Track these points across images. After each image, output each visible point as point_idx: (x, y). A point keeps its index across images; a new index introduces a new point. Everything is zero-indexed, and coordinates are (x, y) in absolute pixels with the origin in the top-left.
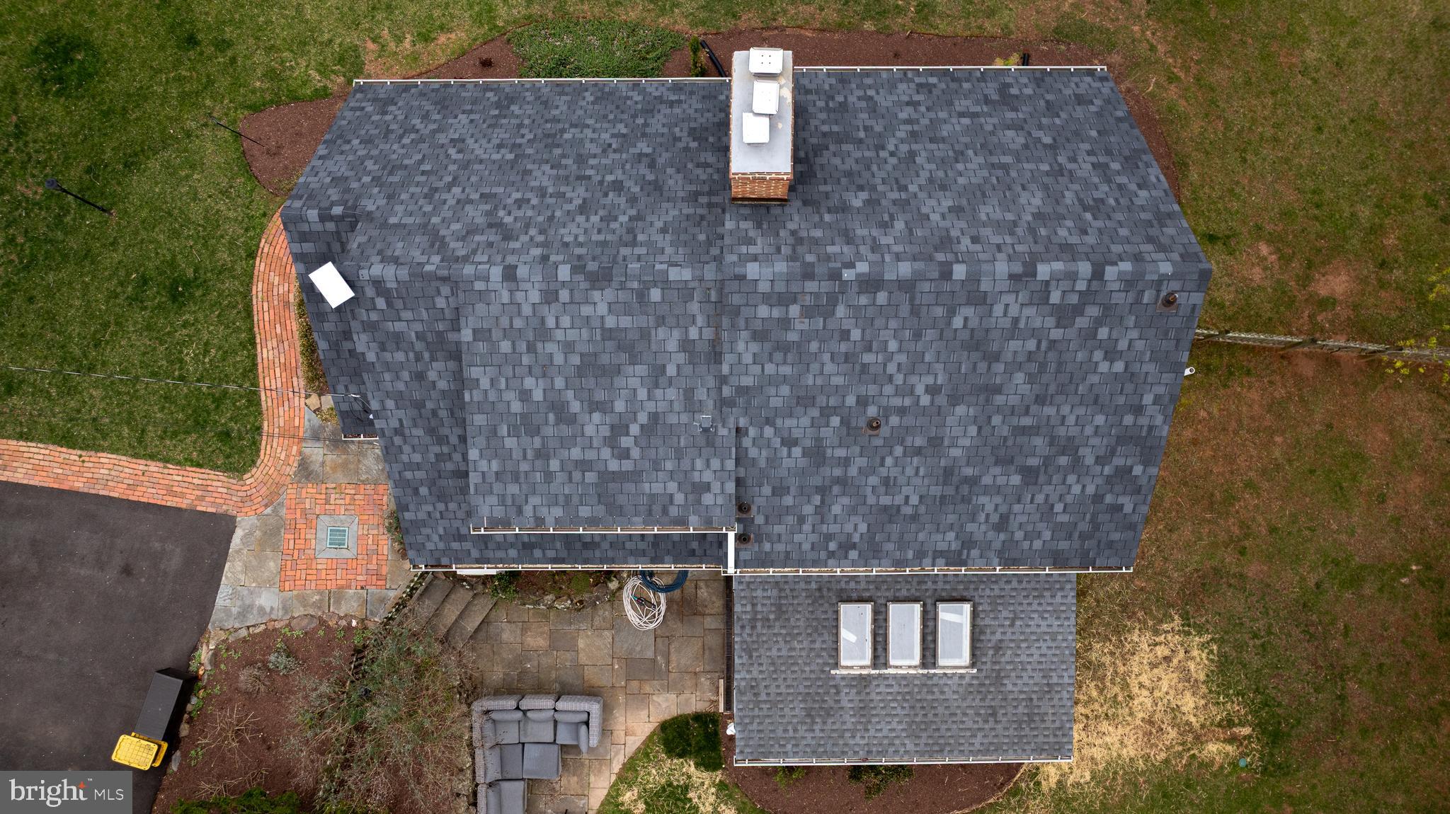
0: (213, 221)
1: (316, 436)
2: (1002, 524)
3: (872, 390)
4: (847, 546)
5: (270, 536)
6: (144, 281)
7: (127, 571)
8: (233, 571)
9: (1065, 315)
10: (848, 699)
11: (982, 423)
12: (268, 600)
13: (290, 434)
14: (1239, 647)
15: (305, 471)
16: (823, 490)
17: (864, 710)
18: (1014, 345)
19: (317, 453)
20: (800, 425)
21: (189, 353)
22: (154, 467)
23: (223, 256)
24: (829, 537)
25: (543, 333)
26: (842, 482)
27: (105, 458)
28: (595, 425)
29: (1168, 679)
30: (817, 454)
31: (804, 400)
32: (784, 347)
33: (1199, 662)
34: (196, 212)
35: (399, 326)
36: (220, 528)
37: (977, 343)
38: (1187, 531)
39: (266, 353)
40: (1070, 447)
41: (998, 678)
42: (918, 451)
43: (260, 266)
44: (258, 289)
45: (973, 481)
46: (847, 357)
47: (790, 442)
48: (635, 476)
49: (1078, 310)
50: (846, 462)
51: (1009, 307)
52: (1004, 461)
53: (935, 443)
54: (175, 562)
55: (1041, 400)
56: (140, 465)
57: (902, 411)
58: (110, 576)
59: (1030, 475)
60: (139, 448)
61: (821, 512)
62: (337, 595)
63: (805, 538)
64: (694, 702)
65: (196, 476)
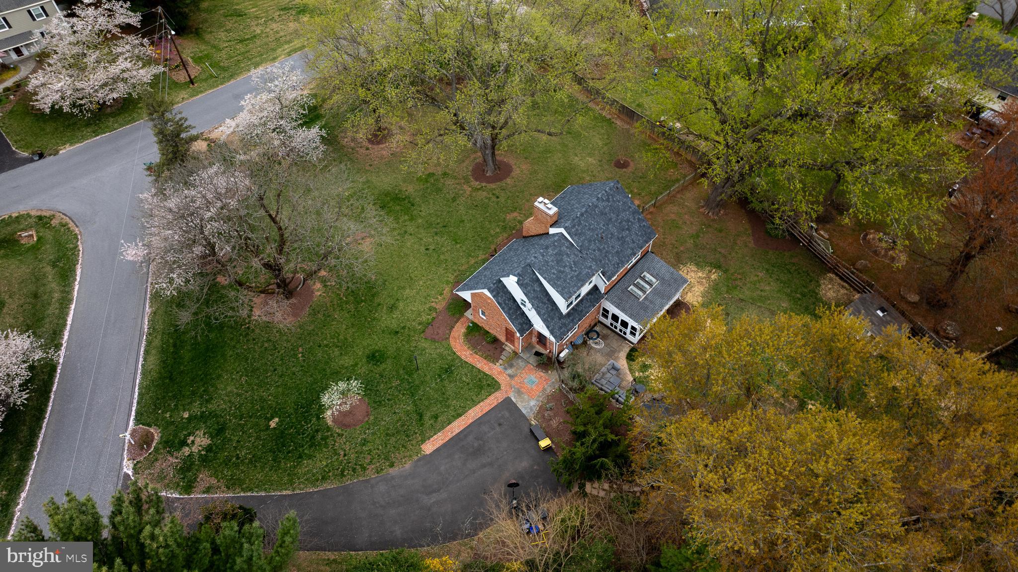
0: (441, 356)
1: (506, 369)
2: (633, 241)
3: (596, 232)
4: (618, 264)
5: (519, 393)
6: (440, 376)
7: (500, 425)
8: (519, 405)
9: (608, 200)
10: (647, 303)
11: (614, 226)
12: (532, 403)
13: (500, 373)
14: (696, 260)
15: (511, 376)
16: (606, 256)
17: (651, 302)
18: (607, 210)
19: (509, 371)
20: (593, 246)
21: (464, 379)
22: (481, 404)
23: (449, 358)
24: (614, 265)
25: (547, 262)
26: (606, 252)
27: (470, 412)
28: (567, 270)
29: (693, 274)
30: (599, 250)
31: (590, 241)
32: (580, 234)
33: (694, 268)
34: (434, 356)
35: (526, 281)
36: (508, 401)
37: (602, 213)
38: (664, 252)
39: (479, 366)
40: (628, 220)
41: (663, 279)
42: (611, 238)
43: (458, 354)
44: (463, 357)
45: (622, 237)
46: (589, 229)
47: (594, 250)
48: (580, 273)
49: (609, 198)
50: (604, 248)
51: (601, 205)
52: (623, 230)
53: (612, 234)
54: (507, 414)
55: (618, 216)
56: (479, 406)
57: (603, 232)
58: (498, 429)
59: (628, 229)
60: (475, 403)
61: (609, 260)
62: (544, 390)
63: (611, 268)
64: (627, 349)
65: (492, 397)
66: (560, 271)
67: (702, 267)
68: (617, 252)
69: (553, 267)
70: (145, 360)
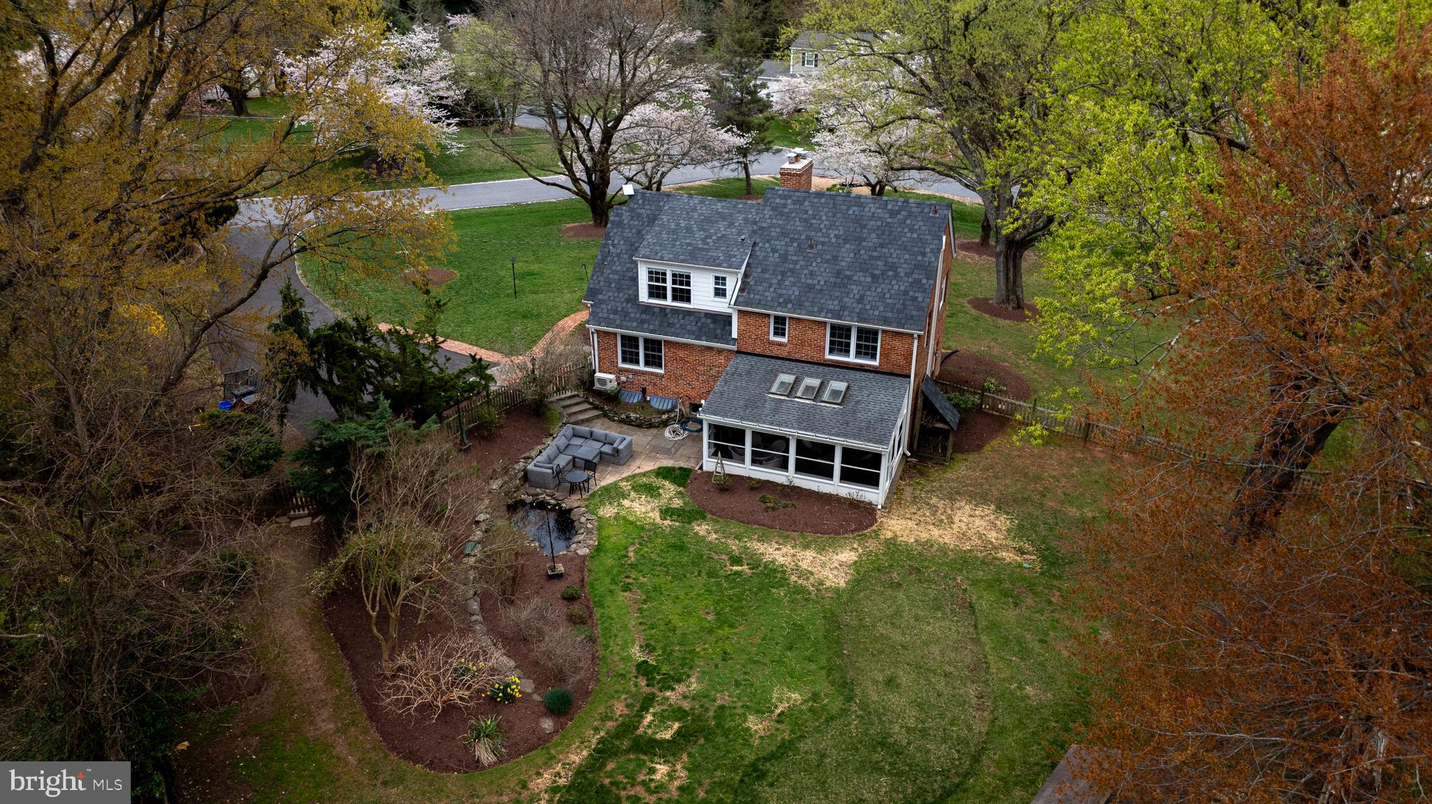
0: (555, 308)
2: (861, 300)
3: (813, 234)
4: (788, 301)
9: (893, 214)
10: (769, 405)
11: (856, 251)
16: (783, 274)
17: (776, 409)
18: (872, 223)
20: (779, 244)
22: (475, 347)
23: (554, 314)
24: (781, 295)
25: (694, 210)
26: (792, 271)
28: (701, 234)
30: (784, 258)
31: (784, 234)
32: (781, 214)
34: (551, 304)
35: (642, 211)
37: (858, 220)
40: (893, 267)
41: (854, 412)
42: (827, 261)
43: (566, 318)
44: (562, 322)
45: (849, 278)
46: (806, 221)
47: (774, 251)
48: (708, 250)
49: (899, 212)
50: (796, 262)
53: (835, 258)
55: (882, 246)
57: (823, 244)
59: (873, 276)
61: (780, 283)
63: (769, 295)
68: (810, 287)
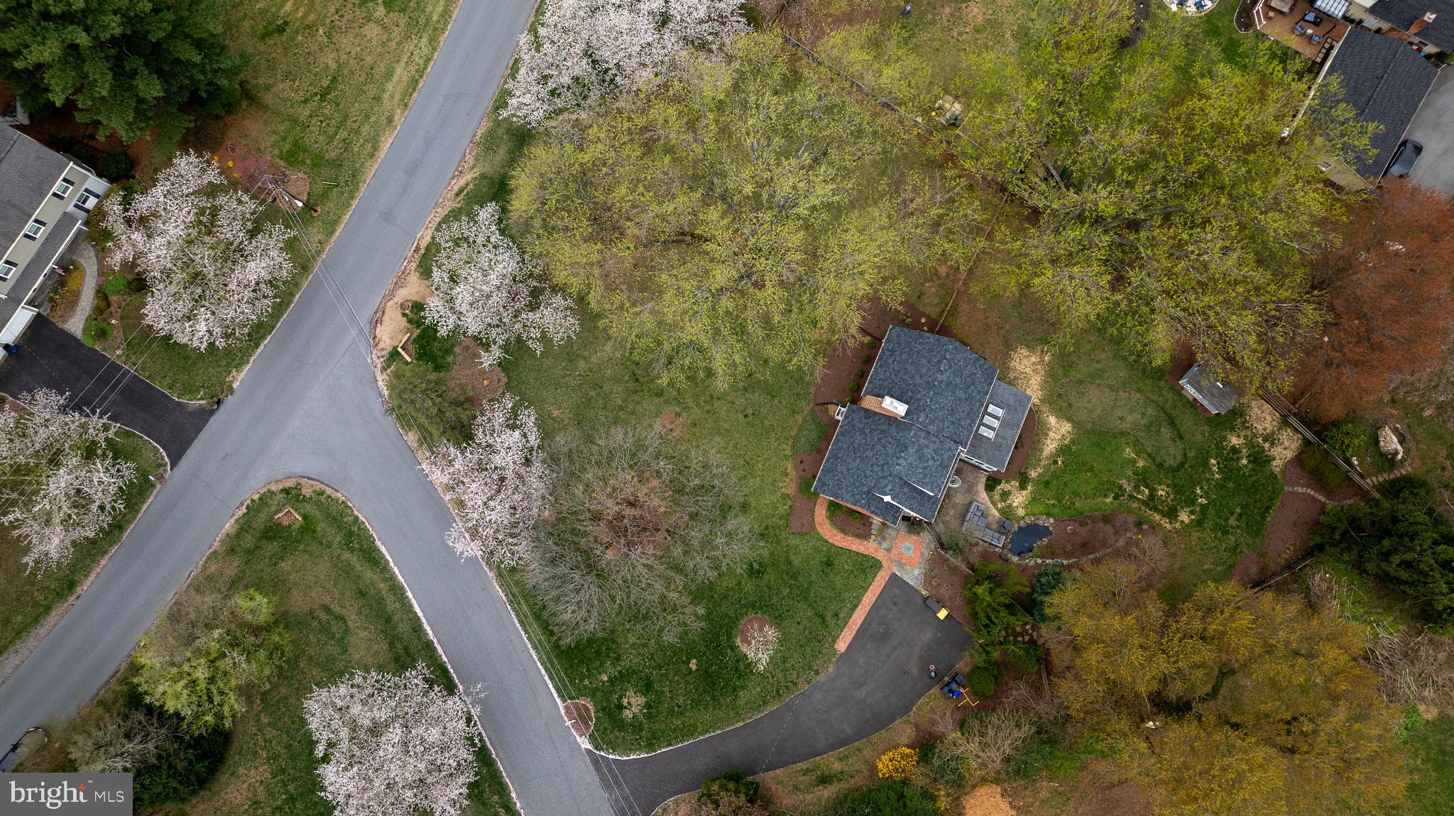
0: (814, 548)
1: (880, 543)
2: (979, 392)
3: (947, 407)
4: (970, 425)
5: (901, 565)
6: (823, 571)
7: (895, 604)
8: (906, 578)
9: (950, 368)
10: (1000, 440)
11: (961, 389)
12: (916, 572)
13: (876, 551)
14: (1025, 340)
15: (888, 550)
16: (959, 425)
17: (1003, 438)
18: (951, 378)
19: (885, 545)
20: (947, 424)
21: (846, 567)
22: (871, 588)
23: (825, 549)
24: (967, 428)
26: (959, 420)
27: (864, 599)
29: (1025, 362)
30: (953, 423)
31: (943, 421)
32: (934, 420)
33: (1025, 352)
34: (810, 551)
36: (894, 577)
37: (948, 385)
38: (991, 339)
39: (854, 548)
40: (972, 374)
41: (1008, 405)
42: (960, 403)
43: (830, 541)
44: (836, 543)
45: (970, 395)
46: (941, 409)
49: (951, 364)
50: (956, 418)
51: (945, 377)
52: (969, 387)
53: (960, 399)
54: (898, 591)
55: (961, 377)
56: (869, 591)
58: (894, 609)
59: (973, 384)
60: (866, 589)
61: (963, 427)
62: (922, 554)
63: (966, 433)
64: (984, 480)
65: (878, 578)
66: (925, 468)
67: (1033, 349)
68: (968, 413)
69: (917, 467)
70: (526, 632)
